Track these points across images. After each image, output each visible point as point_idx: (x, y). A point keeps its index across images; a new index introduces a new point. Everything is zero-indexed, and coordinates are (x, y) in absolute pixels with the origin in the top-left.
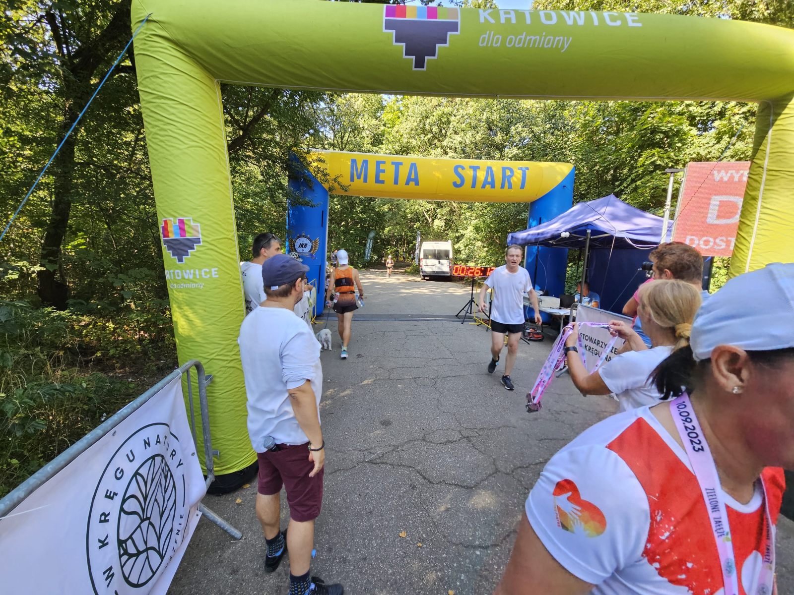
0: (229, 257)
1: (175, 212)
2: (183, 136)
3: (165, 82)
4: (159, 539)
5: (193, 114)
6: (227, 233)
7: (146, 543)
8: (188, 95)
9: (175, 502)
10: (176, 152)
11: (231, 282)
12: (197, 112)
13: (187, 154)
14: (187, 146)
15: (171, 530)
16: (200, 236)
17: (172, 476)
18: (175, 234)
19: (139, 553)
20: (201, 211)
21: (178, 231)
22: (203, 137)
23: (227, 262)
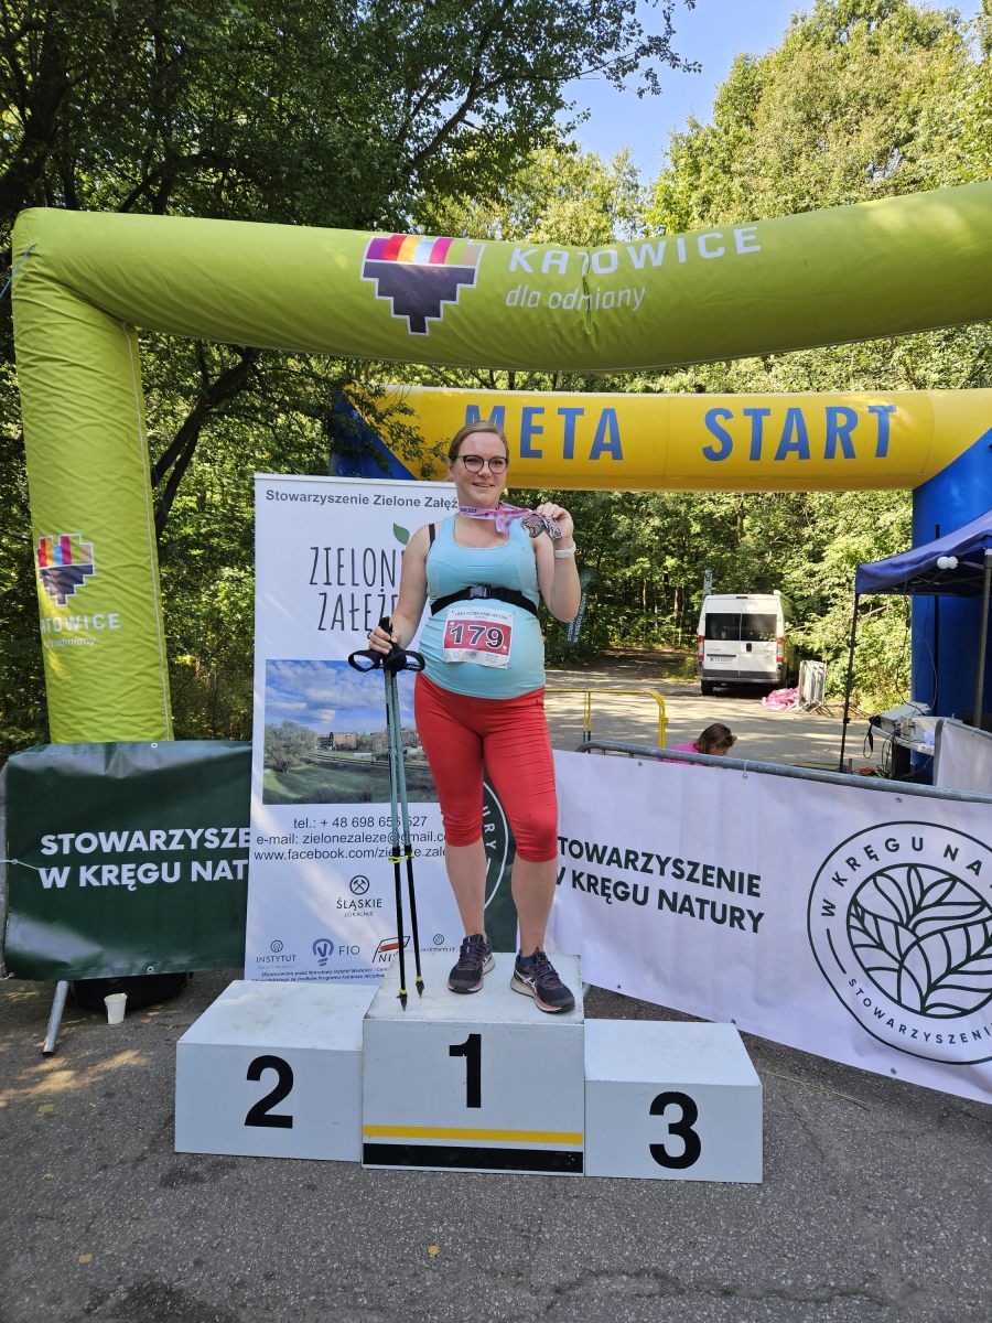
0: (140, 598)
1: (58, 526)
2: (75, 411)
3: (50, 336)
5: (92, 377)
6: (138, 558)
8: (84, 351)
10: (61, 435)
12: (97, 375)
13: (80, 438)
14: (78, 425)
16: (93, 563)
20: (94, 522)
21: (60, 555)
23: (135, 603)
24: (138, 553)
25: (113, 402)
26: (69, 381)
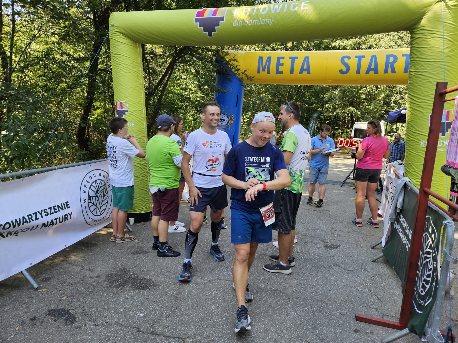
0: (139, 118)
1: (120, 99)
2: (123, 68)
3: (118, 48)
4: (101, 208)
5: (128, 59)
6: (139, 108)
7: (96, 204)
8: (126, 52)
9: (107, 202)
10: (120, 75)
11: (140, 129)
12: (129, 58)
13: (125, 76)
14: (124, 72)
15: (105, 209)
16: (128, 109)
17: (107, 192)
18: (119, 108)
19: (93, 204)
20: (128, 98)
21: (120, 107)
22: (131, 68)
23: (138, 120)
24: (139, 107)
25: (133, 66)
26: (123, 60)
